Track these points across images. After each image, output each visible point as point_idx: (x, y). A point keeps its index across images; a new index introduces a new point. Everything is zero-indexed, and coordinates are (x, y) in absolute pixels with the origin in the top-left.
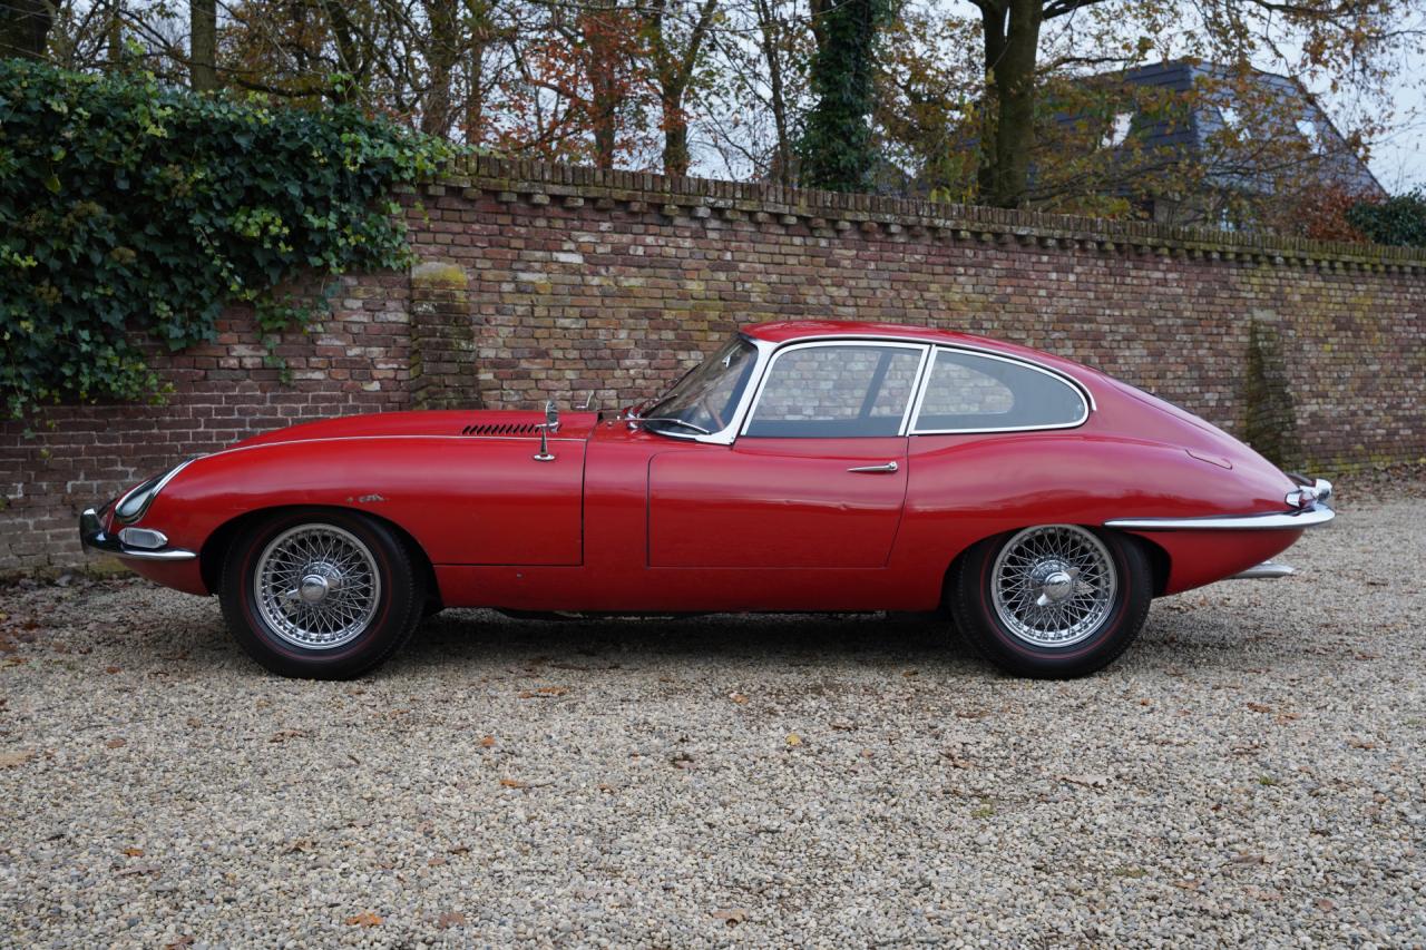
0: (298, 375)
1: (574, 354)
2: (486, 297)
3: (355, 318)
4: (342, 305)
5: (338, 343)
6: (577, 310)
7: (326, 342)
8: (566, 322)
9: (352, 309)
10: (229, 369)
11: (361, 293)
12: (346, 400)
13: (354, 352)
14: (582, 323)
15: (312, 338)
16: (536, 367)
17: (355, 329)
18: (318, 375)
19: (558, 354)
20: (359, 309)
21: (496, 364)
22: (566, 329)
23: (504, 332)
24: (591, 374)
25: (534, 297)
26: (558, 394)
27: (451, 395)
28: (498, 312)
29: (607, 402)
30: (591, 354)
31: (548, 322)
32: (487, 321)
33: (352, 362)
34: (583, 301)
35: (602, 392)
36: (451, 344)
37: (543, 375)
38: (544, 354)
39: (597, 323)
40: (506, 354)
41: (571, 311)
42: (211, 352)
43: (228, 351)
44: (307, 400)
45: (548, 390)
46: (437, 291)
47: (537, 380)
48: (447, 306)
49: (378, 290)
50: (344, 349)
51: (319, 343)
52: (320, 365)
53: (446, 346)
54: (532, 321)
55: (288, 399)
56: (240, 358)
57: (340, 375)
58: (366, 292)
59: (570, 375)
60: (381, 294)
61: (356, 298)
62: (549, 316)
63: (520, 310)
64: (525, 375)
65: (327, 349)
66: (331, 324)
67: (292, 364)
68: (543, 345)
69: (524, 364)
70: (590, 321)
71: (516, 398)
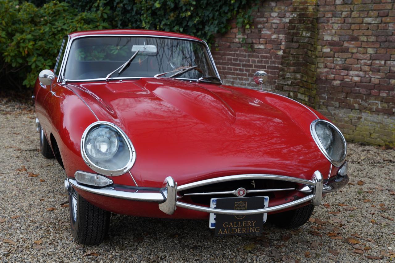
0: (256, 47)
1: (373, 39)
2: (328, 8)
3: (275, 21)
4: (271, 16)
5: (268, 33)
6: (376, 13)
7: (265, 32)
8: (369, 20)
9: (273, 17)
10: (236, 43)
11: (276, 10)
12: (271, 59)
13: (274, 37)
14: (379, 20)
15: (260, 31)
16: (351, 46)
17: (274, 26)
18: (262, 47)
19: (364, 39)
20: (276, 17)
21: (331, 44)
22: (370, 24)
23: (336, 26)
24: (383, 51)
25: (352, 6)
26: (362, 62)
27: (291, 58)
28: (334, 16)
29: (392, 68)
30: (383, 39)
31: (359, 20)
32: (328, 21)
33: (273, 41)
34: (380, 6)
35: (389, 62)
36: (299, 33)
37: (355, 51)
38: (356, 39)
39: (388, 20)
40: (336, 39)
41: (371, 13)
42: (231, 36)
43: (236, 36)
44: (258, 57)
45: (358, 59)
46: (301, 7)
47: (352, 53)
48: (303, 14)
49: (283, 8)
50: (271, 35)
51: (262, 32)
52: (263, 42)
53: (296, 34)
54: (350, 20)
55: (253, 56)
56: (239, 38)
57: (269, 47)
58: (279, 9)
59: (370, 51)
60: (284, 10)
61: (275, 12)
62: (359, 17)
63: (344, 14)
64: (346, 50)
65: (265, 35)
66: (266, 24)
67: (254, 41)
68: (355, 34)
69: (346, 44)
70: (383, 19)
71: (340, 63)
